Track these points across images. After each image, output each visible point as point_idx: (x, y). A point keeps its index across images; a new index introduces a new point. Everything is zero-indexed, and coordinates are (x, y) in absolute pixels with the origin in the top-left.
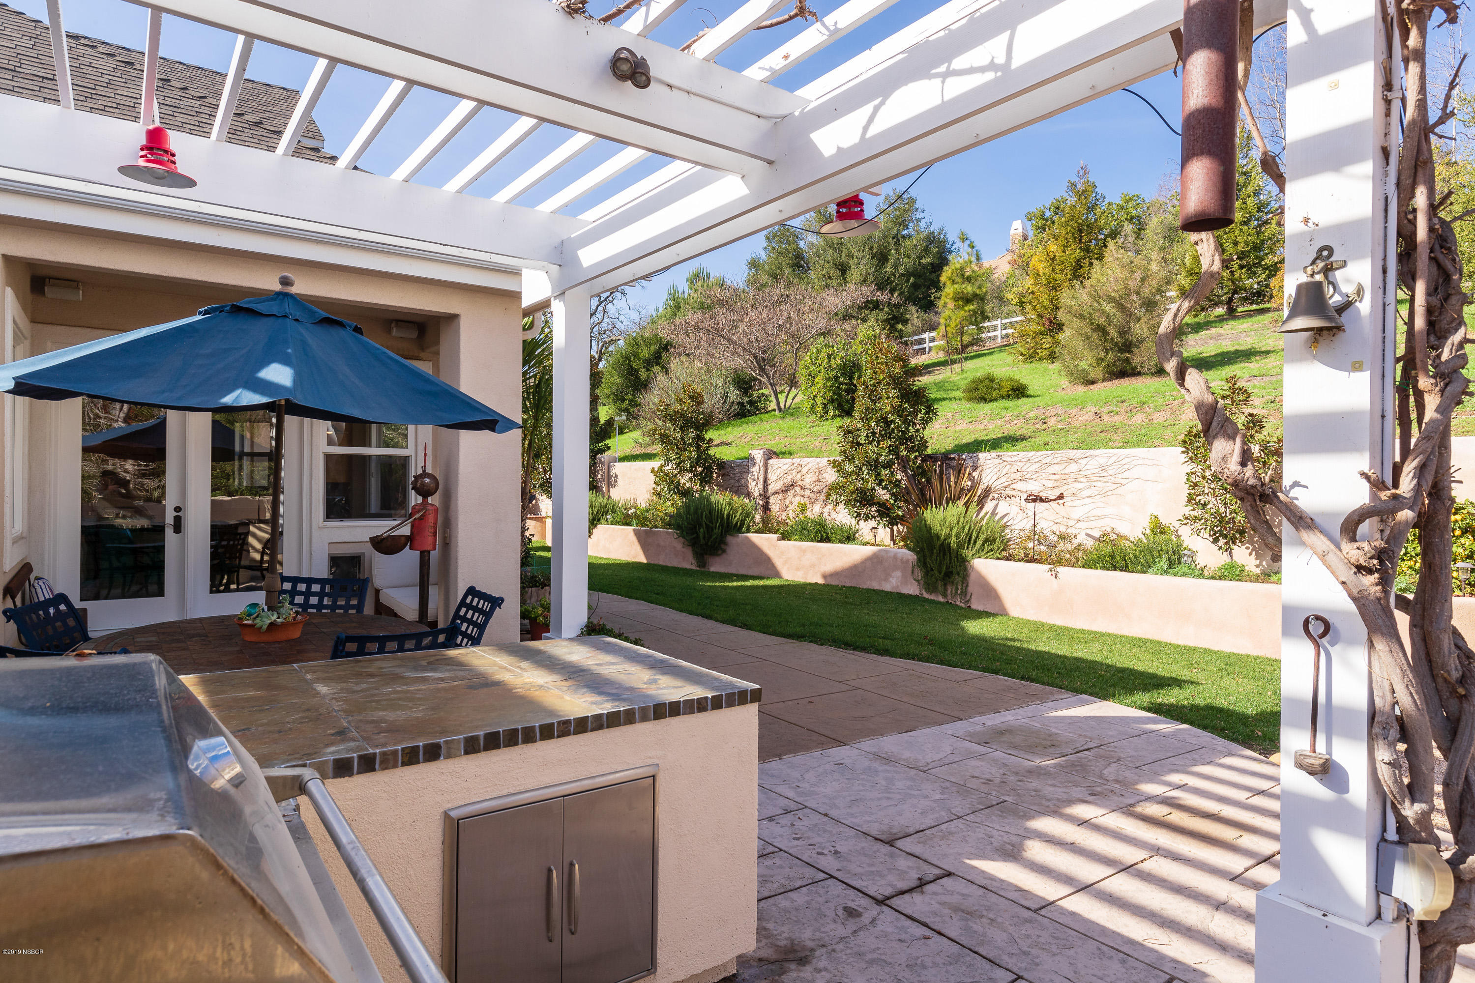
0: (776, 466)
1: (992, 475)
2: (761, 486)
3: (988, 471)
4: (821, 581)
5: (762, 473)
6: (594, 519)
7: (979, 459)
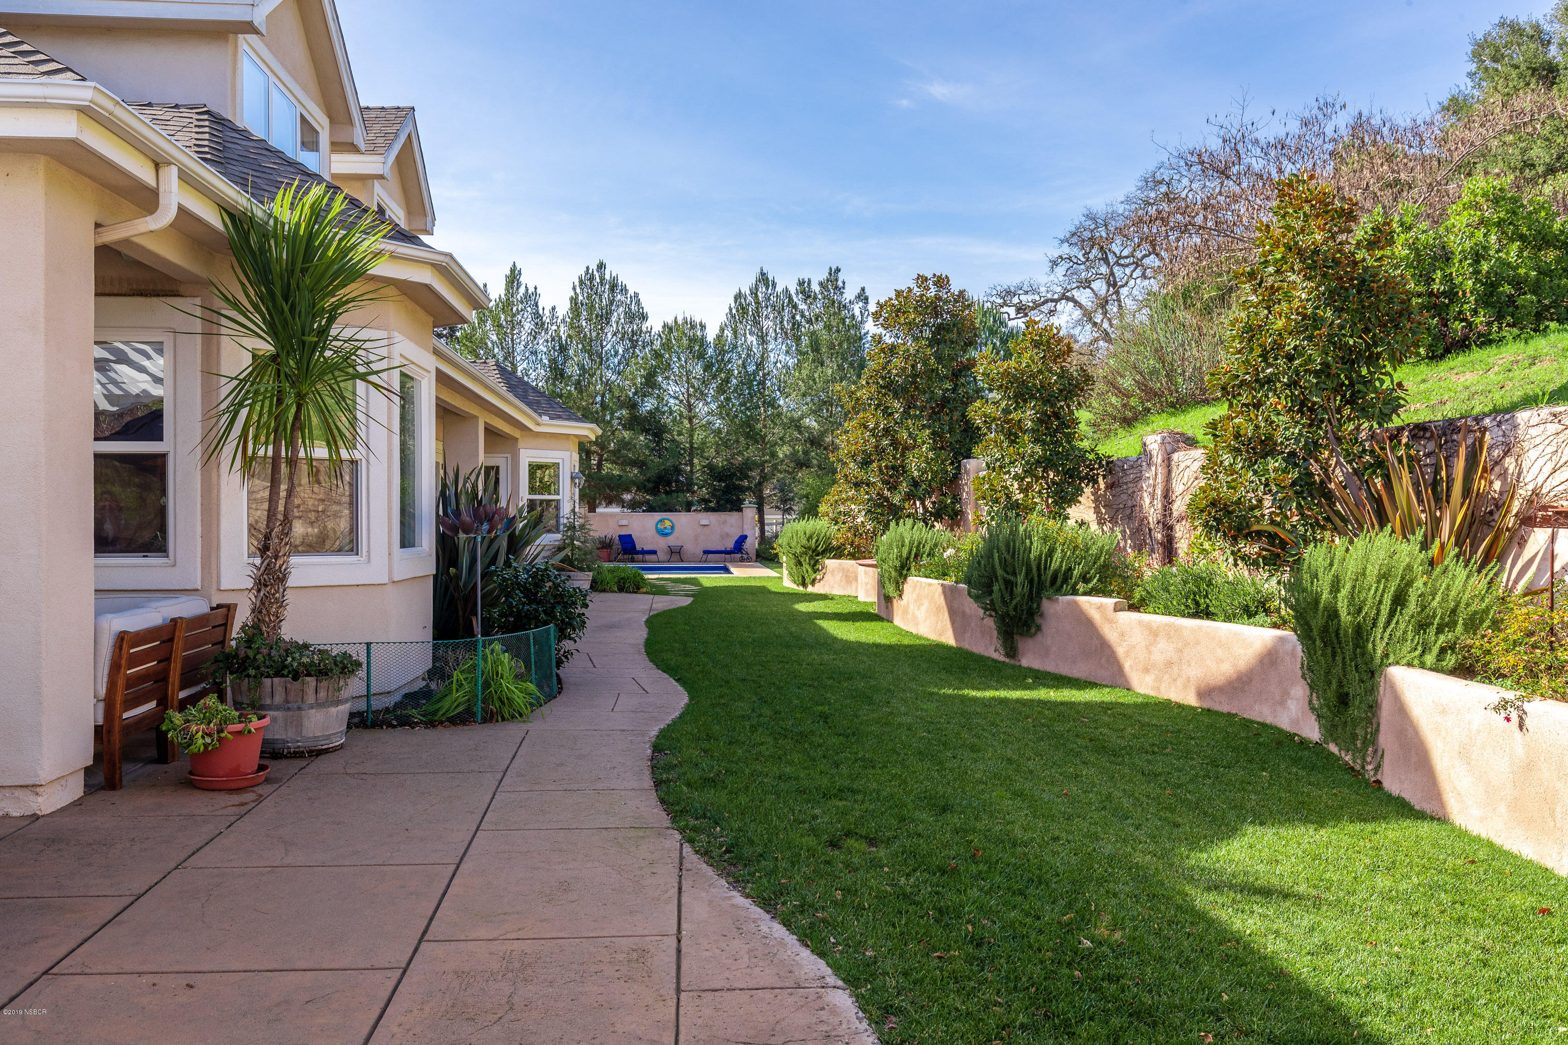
0: (1182, 466)
1: (1541, 462)
2: (1158, 504)
3: (1533, 454)
4: (1191, 700)
5: (1160, 479)
6: (902, 567)
7: (1515, 427)
